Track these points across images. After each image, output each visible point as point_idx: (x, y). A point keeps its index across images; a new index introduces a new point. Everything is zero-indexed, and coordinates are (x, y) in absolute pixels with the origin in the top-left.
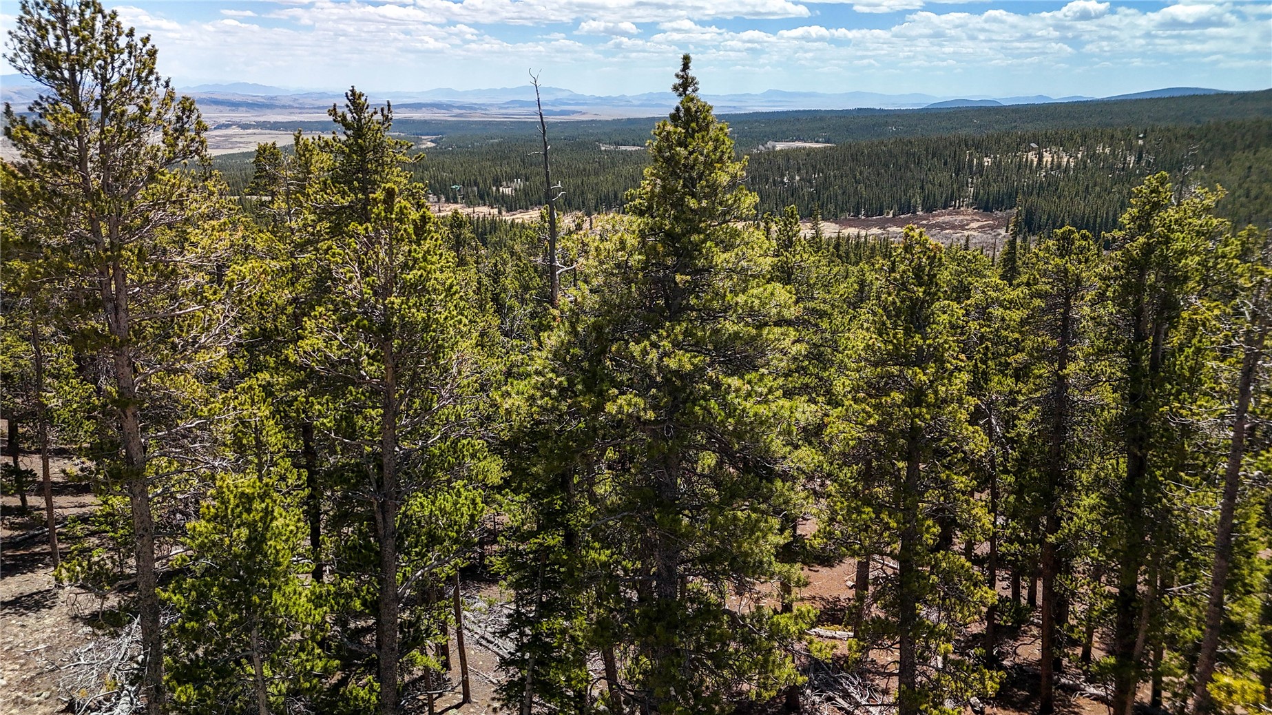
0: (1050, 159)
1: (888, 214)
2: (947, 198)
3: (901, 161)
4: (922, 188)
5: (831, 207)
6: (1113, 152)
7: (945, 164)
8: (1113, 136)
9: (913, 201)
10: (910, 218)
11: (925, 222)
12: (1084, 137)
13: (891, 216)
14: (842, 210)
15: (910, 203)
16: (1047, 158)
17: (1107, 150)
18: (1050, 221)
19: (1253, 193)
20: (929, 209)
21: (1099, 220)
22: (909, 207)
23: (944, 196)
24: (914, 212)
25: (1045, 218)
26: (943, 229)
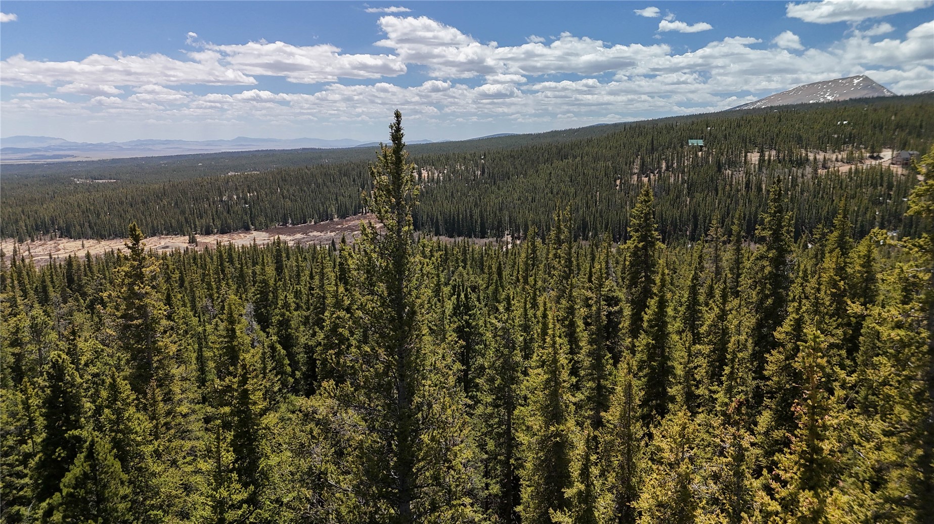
0: (426, 175)
1: (310, 222)
2: (355, 207)
3: (320, 181)
4: (337, 199)
5: (262, 219)
6: (466, 168)
7: (354, 181)
8: (465, 158)
9: (329, 210)
10: (328, 224)
11: (339, 226)
12: (447, 159)
13: (313, 223)
14: (272, 221)
15: (327, 212)
16: (425, 174)
17: (463, 168)
18: (429, 219)
19: (555, 191)
20: (343, 216)
21: (461, 216)
22: (327, 215)
23: (354, 205)
24: (332, 219)
25: (425, 217)
26: (353, 230)
